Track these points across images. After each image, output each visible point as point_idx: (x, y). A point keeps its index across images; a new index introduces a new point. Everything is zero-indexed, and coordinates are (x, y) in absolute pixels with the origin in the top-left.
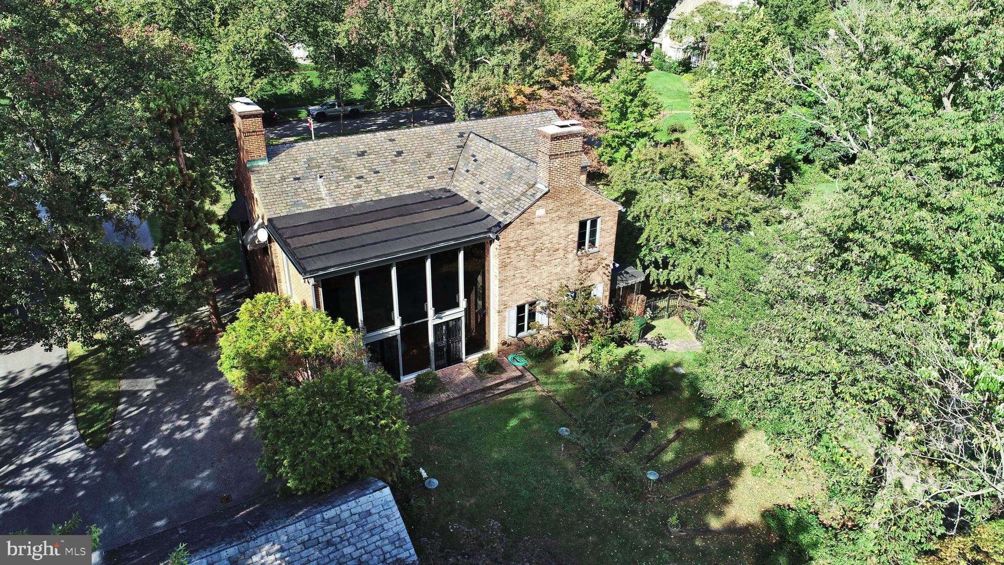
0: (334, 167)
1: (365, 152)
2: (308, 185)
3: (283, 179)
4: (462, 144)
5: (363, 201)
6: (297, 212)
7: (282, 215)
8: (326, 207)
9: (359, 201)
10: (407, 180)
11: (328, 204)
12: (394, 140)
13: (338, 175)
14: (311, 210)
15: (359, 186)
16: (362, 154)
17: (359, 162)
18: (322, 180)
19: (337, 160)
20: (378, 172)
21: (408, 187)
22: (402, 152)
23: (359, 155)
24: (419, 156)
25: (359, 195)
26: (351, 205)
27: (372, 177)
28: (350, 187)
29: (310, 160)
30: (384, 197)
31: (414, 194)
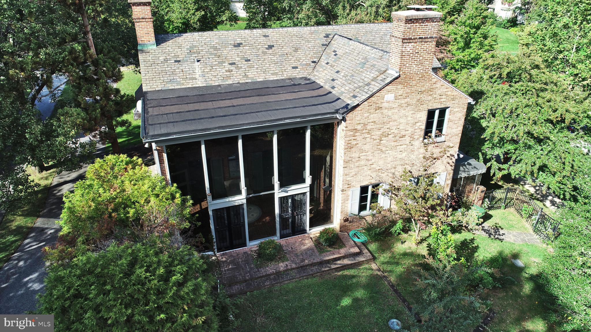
0: (211, 54)
1: (241, 44)
2: (185, 66)
3: (166, 60)
4: (327, 43)
5: (231, 82)
6: (170, 88)
7: (157, 89)
8: (197, 86)
9: (227, 83)
10: (273, 68)
11: (200, 83)
12: (268, 36)
13: (214, 61)
14: (183, 87)
15: (230, 71)
16: (239, 45)
17: (235, 51)
18: (199, 63)
19: (216, 49)
20: (249, 60)
21: (272, 74)
22: (273, 46)
23: (235, 46)
24: (288, 50)
25: (229, 77)
26: (219, 86)
27: (244, 65)
28: (222, 71)
29: (192, 47)
30: (250, 81)
31: (277, 80)
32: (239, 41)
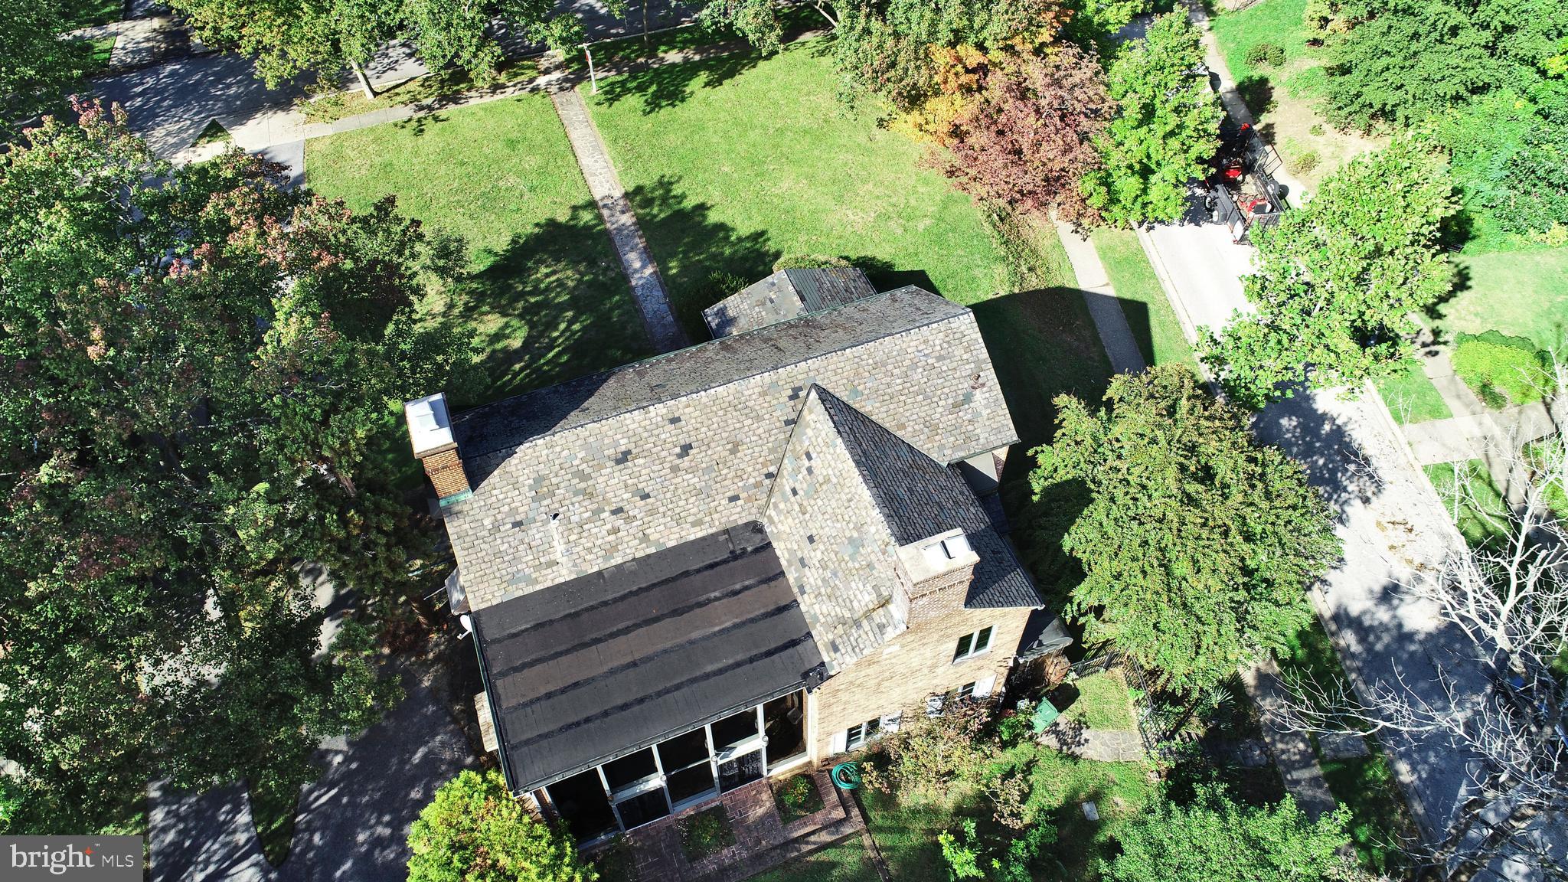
0: (576, 494)
1: (629, 452)
2: (535, 533)
3: (496, 528)
4: (794, 416)
5: (619, 561)
6: (519, 593)
7: (495, 603)
8: (561, 580)
9: (614, 562)
10: (694, 507)
11: (564, 574)
12: (678, 420)
13: (582, 510)
14: (538, 588)
15: (615, 531)
16: (625, 457)
17: (620, 475)
18: (556, 521)
19: (584, 477)
20: (648, 496)
21: (694, 524)
22: (690, 447)
23: (618, 462)
24: (719, 451)
25: (614, 548)
26: (600, 573)
27: (636, 509)
28: (599, 532)
29: (539, 480)
30: (653, 550)
31: (703, 539)
32: (624, 445)
